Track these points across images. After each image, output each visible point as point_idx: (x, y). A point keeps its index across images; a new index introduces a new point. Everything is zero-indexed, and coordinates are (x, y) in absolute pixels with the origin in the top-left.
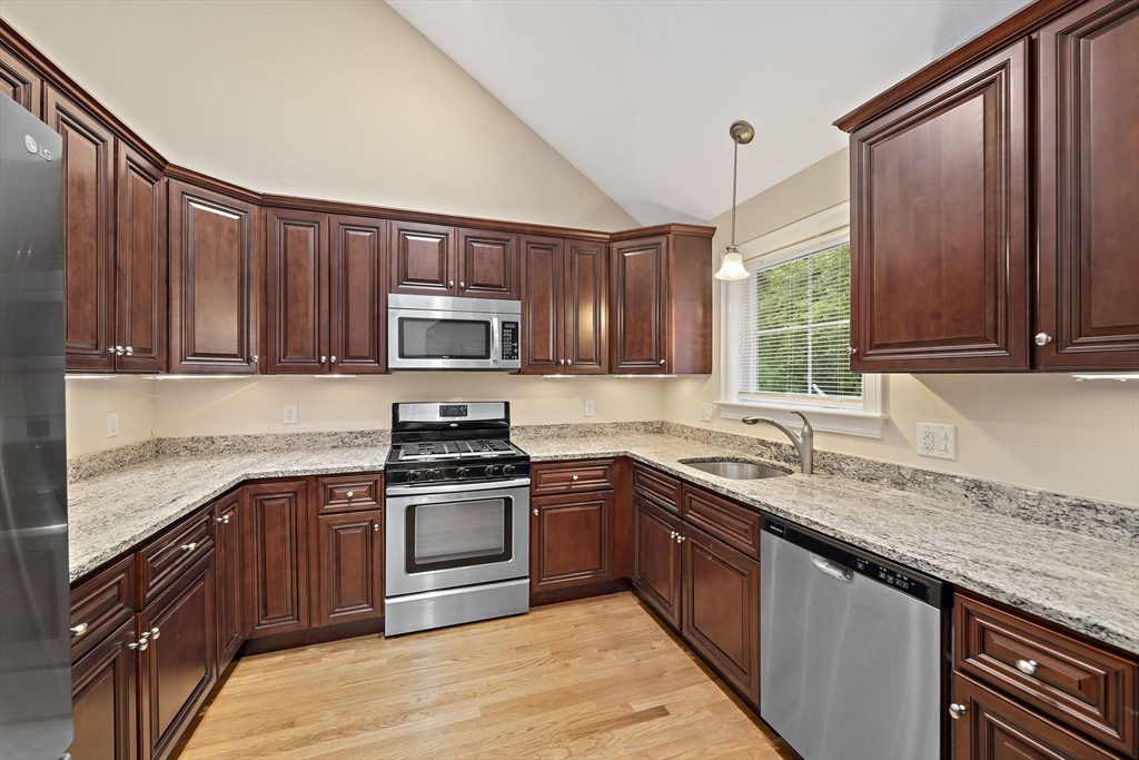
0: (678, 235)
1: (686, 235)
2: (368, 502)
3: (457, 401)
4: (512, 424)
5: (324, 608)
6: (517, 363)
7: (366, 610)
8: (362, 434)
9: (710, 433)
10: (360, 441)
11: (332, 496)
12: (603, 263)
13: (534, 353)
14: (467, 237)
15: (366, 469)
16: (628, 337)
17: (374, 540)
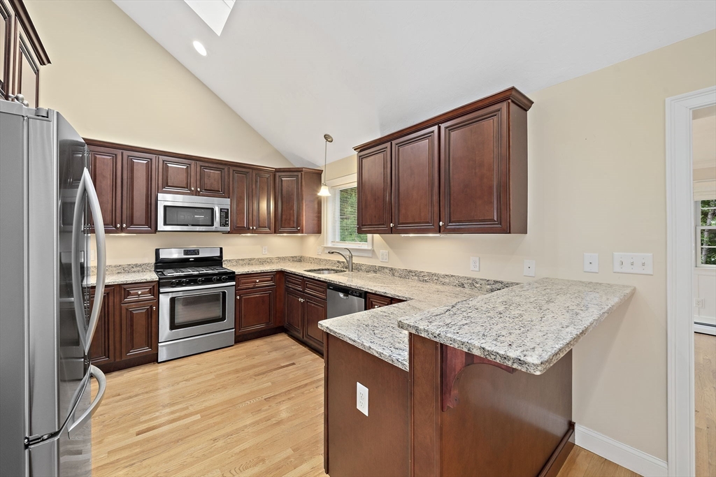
0: (306, 173)
1: (309, 173)
2: (149, 297)
3: (192, 247)
4: (224, 259)
5: (124, 350)
6: (228, 228)
7: (146, 349)
8: (136, 266)
9: (320, 259)
10: (135, 269)
11: (129, 294)
12: (272, 182)
13: (237, 224)
14: (201, 166)
15: (148, 280)
16: (284, 217)
17: (152, 315)
